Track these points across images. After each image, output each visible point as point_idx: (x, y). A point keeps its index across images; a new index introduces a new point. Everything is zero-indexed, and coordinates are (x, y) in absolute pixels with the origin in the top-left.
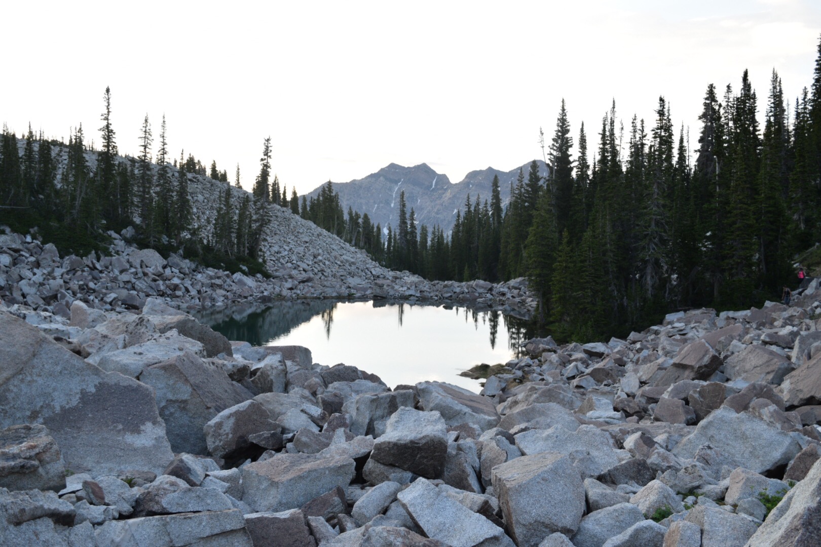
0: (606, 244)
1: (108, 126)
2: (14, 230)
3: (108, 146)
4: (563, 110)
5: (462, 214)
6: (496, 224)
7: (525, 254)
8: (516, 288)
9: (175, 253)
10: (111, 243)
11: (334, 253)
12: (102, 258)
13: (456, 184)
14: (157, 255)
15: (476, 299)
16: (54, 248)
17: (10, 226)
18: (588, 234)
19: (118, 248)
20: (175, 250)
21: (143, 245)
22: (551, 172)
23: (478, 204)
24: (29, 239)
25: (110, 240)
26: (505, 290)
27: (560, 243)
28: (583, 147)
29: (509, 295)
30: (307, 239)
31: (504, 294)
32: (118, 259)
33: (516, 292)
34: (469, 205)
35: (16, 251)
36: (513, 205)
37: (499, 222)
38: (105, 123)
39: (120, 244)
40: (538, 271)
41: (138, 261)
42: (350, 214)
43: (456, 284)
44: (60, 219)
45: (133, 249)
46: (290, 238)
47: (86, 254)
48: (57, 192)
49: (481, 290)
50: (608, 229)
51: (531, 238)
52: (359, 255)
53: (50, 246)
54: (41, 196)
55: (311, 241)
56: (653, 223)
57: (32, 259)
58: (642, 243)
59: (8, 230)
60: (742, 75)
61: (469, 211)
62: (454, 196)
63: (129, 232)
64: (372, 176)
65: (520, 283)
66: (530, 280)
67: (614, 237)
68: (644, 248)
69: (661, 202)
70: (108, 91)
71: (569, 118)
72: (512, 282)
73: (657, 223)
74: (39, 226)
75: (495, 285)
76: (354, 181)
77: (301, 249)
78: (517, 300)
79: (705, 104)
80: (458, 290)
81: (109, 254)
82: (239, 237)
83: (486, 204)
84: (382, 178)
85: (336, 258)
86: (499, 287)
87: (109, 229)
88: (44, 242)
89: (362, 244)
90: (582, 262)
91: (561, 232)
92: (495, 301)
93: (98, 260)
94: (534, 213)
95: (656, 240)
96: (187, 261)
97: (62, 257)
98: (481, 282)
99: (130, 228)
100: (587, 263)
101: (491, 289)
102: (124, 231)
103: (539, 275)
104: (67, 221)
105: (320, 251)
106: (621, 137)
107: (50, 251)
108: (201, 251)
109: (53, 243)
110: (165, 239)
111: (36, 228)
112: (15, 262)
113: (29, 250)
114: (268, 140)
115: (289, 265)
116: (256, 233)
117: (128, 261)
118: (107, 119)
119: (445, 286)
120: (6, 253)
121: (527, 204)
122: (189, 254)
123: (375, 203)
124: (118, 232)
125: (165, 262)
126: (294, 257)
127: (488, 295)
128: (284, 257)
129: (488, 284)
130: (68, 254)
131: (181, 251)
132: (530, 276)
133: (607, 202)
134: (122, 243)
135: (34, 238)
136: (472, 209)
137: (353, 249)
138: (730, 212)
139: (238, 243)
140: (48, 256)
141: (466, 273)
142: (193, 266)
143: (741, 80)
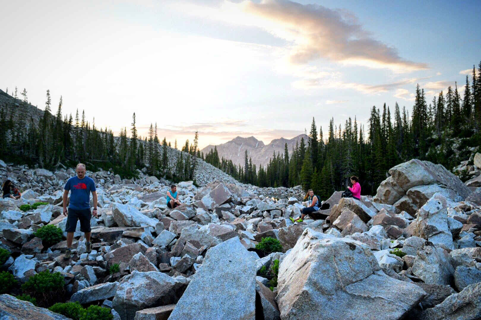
0: (330, 172)
1: (134, 128)
2: (104, 170)
3: (134, 136)
4: (314, 121)
5: (272, 160)
6: (287, 164)
7: (299, 176)
8: (297, 190)
9: (162, 177)
10: (139, 174)
11: (221, 177)
12: (136, 180)
13: (267, 145)
14: (156, 179)
15: (281, 194)
16: (119, 176)
17: (102, 168)
18: (324, 168)
19: (141, 176)
20: (162, 176)
21: (151, 175)
22: (310, 145)
23: (279, 155)
24: (109, 173)
25: (139, 173)
26: (293, 191)
27: (314, 172)
28: (321, 135)
29: (294, 193)
30: (210, 171)
31: (292, 192)
32: (142, 180)
33: (297, 191)
34: (274, 156)
35: (106, 177)
36: (294, 156)
37: (288, 163)
38: (133, 127)
39: (142, 174)
40: (305, 183)
41: (149, 181)
42: (223, 159)
43: (273, 189)
44: (120, 164)
45: (147, 176)
46: (203, 171)
47: (130, 178)
48: (118, 155)
49: (283, 191)
50: (331, 166)
51: (302, 170)
52: (230, 178)
53: (117, 175)
54: (111, 156)
55: (211, 172)
56: (348, 164)
57: (112, 180)
58: (344, 172)
59: (101, 169)
60: (383, 105)
61: (275, 158)
62: (266, 151)
63: (144, 169)
64: (229, 142)
65: (299, 188)
66: (302, 186)
67: (333, 170)
68: (345, 173)
69: (351, 156)
70: (134, 114)
71: (316, 124)
72: (295, 188)
73: (350, 164)
74: (112, 168)
75: (288, 189)
76: (221, 144)
77: (208, 176)
78: (298, 194)
79: (372, 114)
80: (274, 191)
81: (138, 178)
82: (186, 170)
83: (282, 155)
84: (234, 143)
85: (221, 179)
86: (290, 189)
87: (137, 169)
88: (115, 174)
89: (229, 173)
90: (322, 179)
91: (314, 168)
92: (288, 195)
93: (135, 180)
94: (304, 161)
95: (349, 171)
96: (167, 181)
97: (122, 180)
98: (283, 188)
99: (145, 168)
100: (324, 179)
101: (287, 190)
102: (143, 169)
103: (306, 184)
104: (123, 165)
105: (215, 176)
106: (336, 132)
107: (118, 178)
108: (172, 177)
109: (119, 174)
110: (158, 173)
111: (111, 169)
112: (105, 182)
113: (109, 177)
114: (197, 132)
115: (203, 182)
116: (192, 169)
117: (146, 181)
118: (134, 125)
119: (268, 190)
120: (102, 178)
121: (300, 156)
122: (168, 178)
123: (230, 154)
124: (141, 170)
125: (159, 181)
126: (205, 179)
127: (286, 193)
128: (201, 179)
129: (285, 188)
130: (124, 178)
131: (165, 177)
132: (302, 185)
133: (331, 157)
134: (143, 174)
135: (111, 172)
136: (276, 157)
137: (227, 175)
138: (376, 160)
139: (185, 173)
140: (117, 179)
141: (275, 184)
142: (170, 183)
143: (383, 107)
